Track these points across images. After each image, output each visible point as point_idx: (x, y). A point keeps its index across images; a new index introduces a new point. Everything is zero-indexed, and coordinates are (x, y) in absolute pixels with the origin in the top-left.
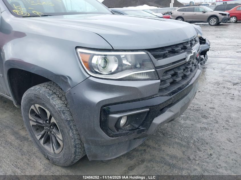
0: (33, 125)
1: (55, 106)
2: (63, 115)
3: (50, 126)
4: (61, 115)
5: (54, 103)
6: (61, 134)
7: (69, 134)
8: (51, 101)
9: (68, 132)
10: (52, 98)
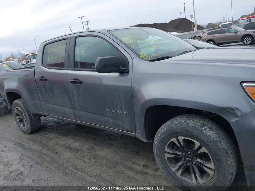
0: (168, 158)
1: (210, 136)
2: (220, 144)
3: (193, 157)
4: (218, 144)
5: (209, 134)
6: (213, 163)
7: (227, 162)
8: (205, 132)
9: (226, 160)
10: (205, 130)
